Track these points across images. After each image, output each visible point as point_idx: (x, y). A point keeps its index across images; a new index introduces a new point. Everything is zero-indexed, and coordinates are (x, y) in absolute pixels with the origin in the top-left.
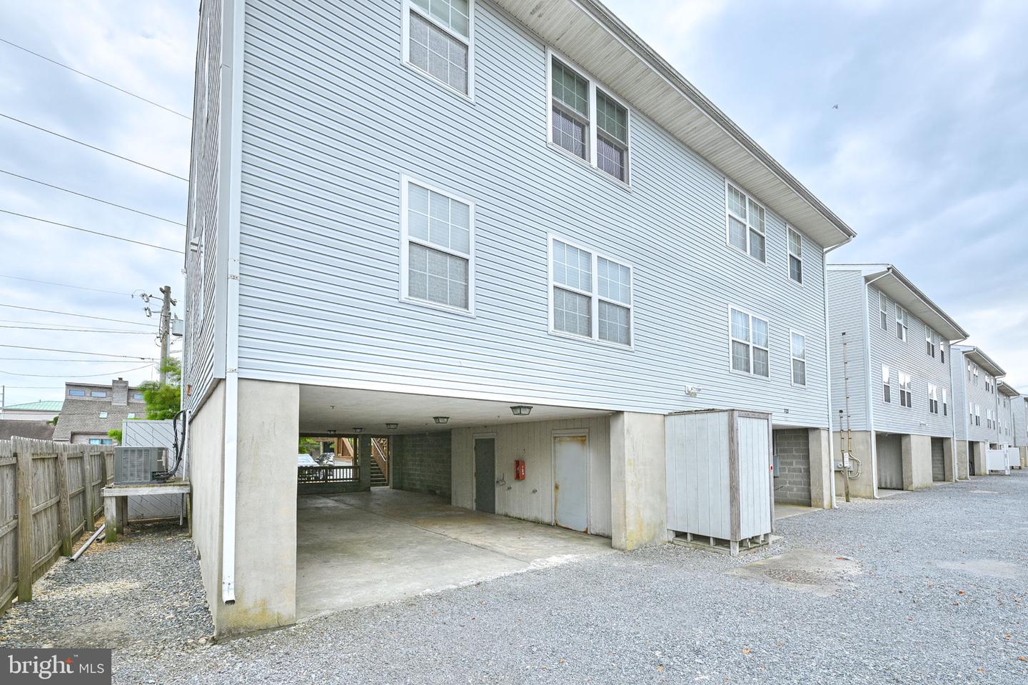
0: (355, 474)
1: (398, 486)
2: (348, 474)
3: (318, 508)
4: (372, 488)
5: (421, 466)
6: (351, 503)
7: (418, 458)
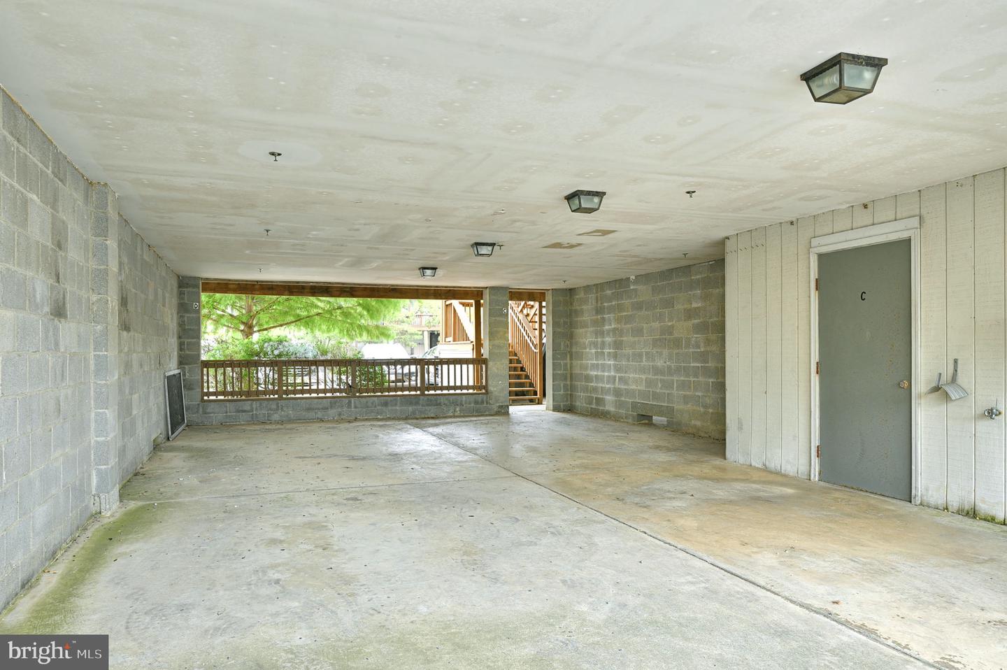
0: (478, 376)
1: (566, 406)
2: (467, 375)
3: (396, 457)
4: (514, 410)
5: (615, 356)
6: (469, 444)
7: (608, 339)
